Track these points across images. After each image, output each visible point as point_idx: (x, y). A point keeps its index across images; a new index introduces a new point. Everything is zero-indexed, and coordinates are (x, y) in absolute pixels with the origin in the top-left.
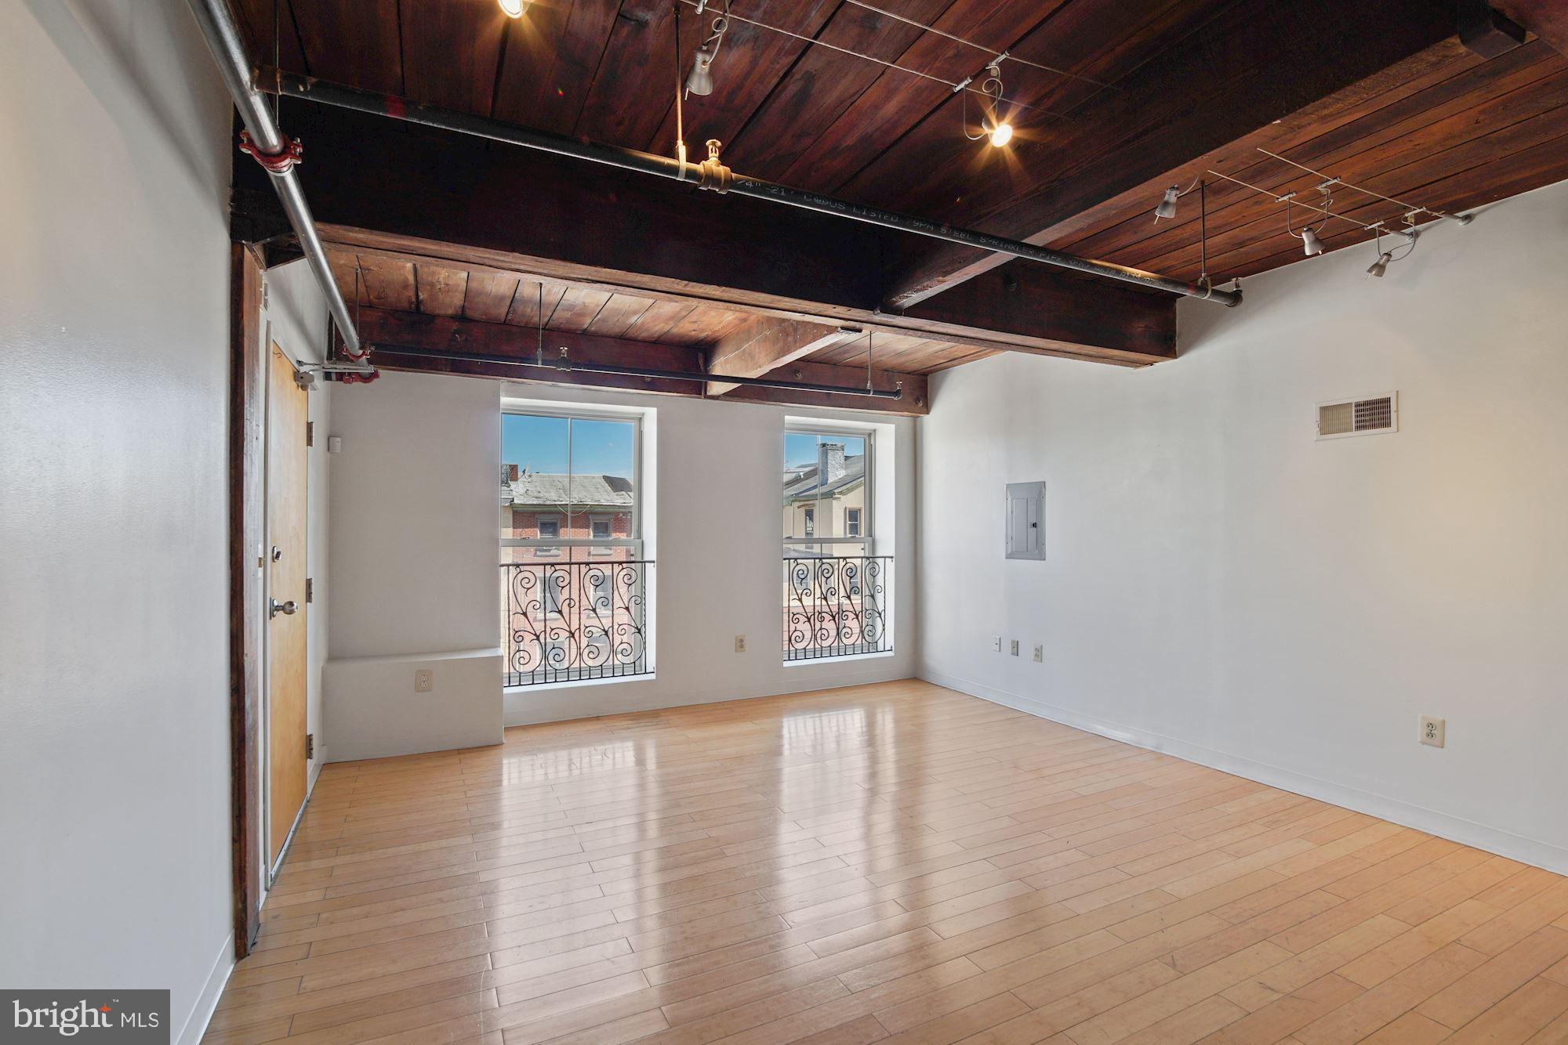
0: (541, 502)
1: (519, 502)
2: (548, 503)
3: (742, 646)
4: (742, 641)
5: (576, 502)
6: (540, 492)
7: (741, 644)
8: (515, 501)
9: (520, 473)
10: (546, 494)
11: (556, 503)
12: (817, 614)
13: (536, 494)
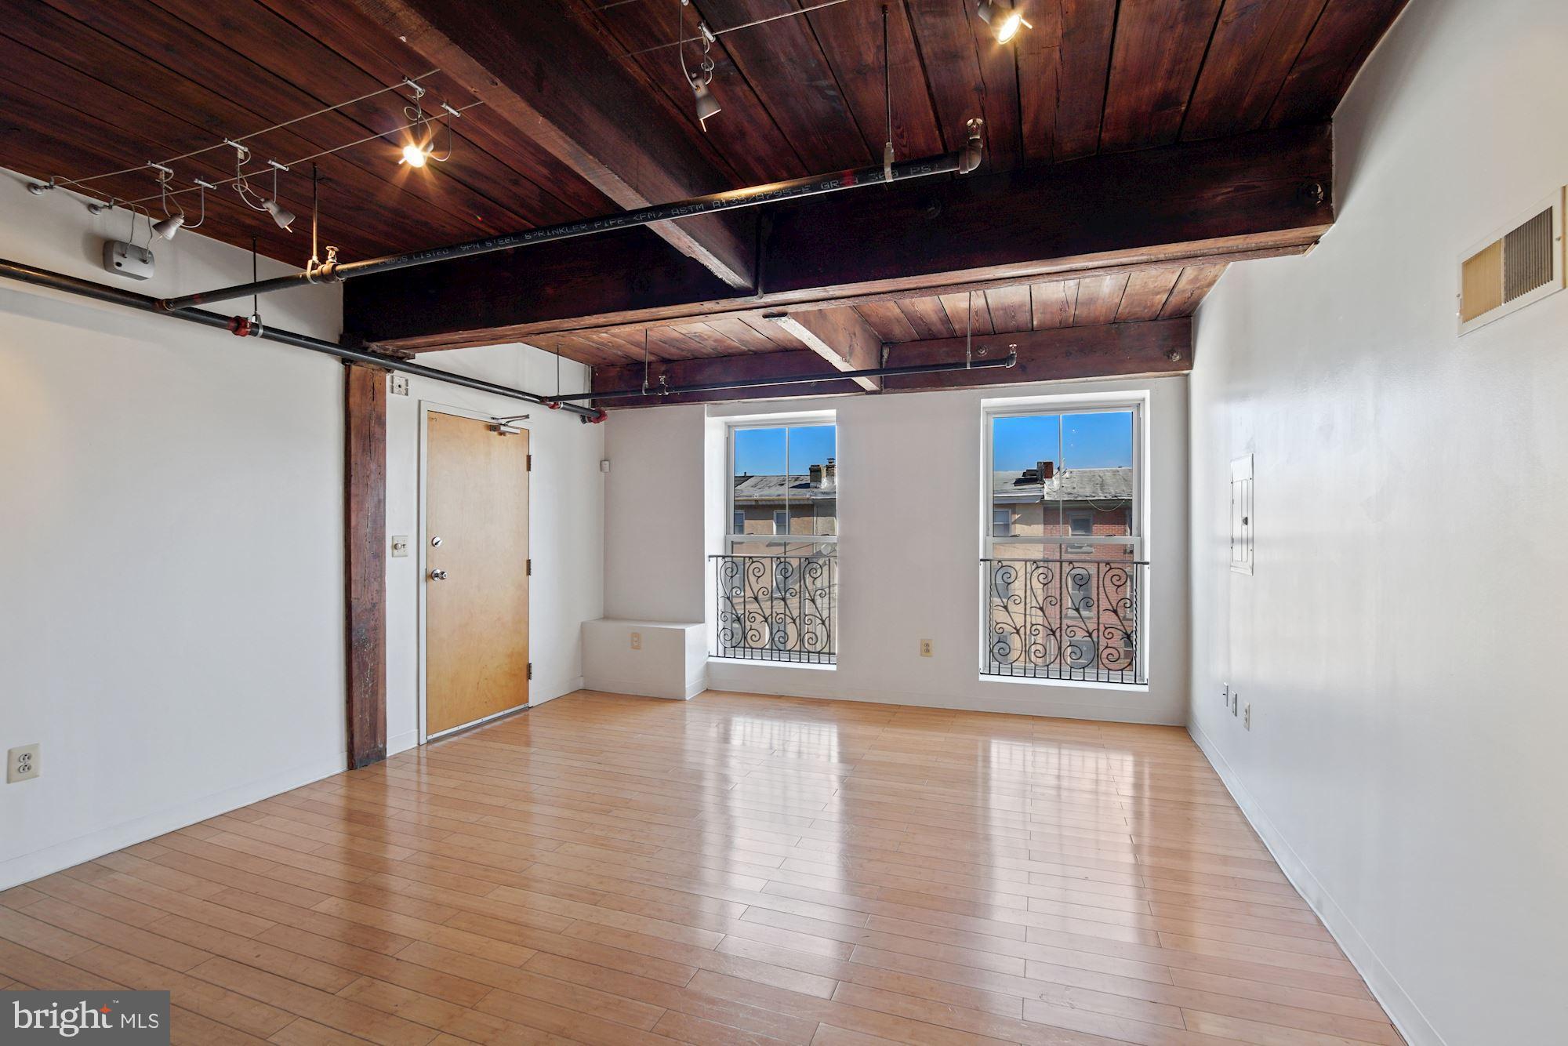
0: (1072, 499)
1: (1049, 499)
2: (1080, 499)
3: (928, 651)
4: (927, 645)
5: (1110, 498)
6: (1074, 488)
7: (926, 649)
8: (1046, 498)
9: (1055, 471)
10: (1082, 490)
11: (1088, 499)
12: (1028, 626)
13: (1069, 491)
